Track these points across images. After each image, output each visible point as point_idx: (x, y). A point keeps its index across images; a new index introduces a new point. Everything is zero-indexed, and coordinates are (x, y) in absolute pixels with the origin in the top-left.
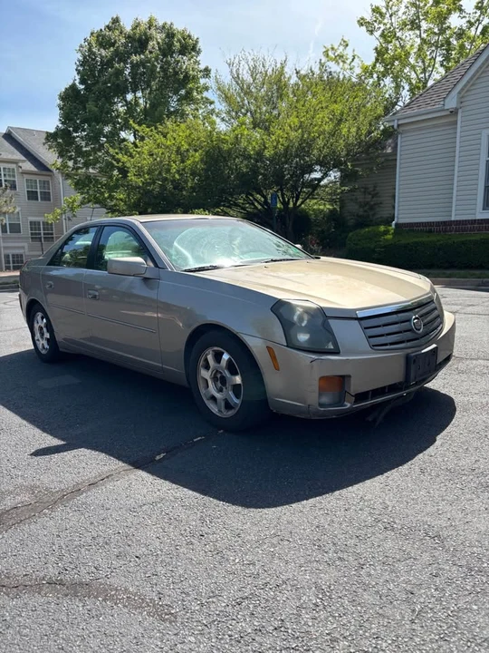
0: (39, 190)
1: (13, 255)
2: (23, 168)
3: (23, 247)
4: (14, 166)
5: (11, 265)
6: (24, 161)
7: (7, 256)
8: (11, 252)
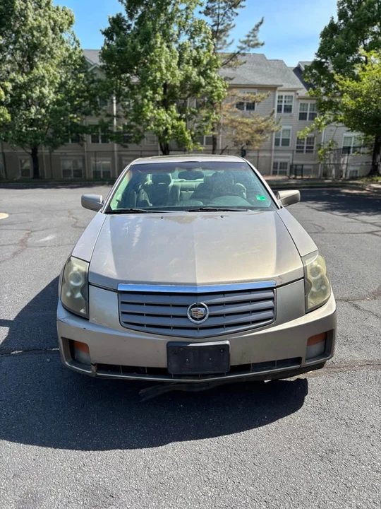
0: (308, 112)
1: (281, 163)
2: (300, 95)
3: (289, 157)
4: (292, 94)
5: (278, 170)
6: (301, 89)
7: (275, 164)
8: (279, 160)
